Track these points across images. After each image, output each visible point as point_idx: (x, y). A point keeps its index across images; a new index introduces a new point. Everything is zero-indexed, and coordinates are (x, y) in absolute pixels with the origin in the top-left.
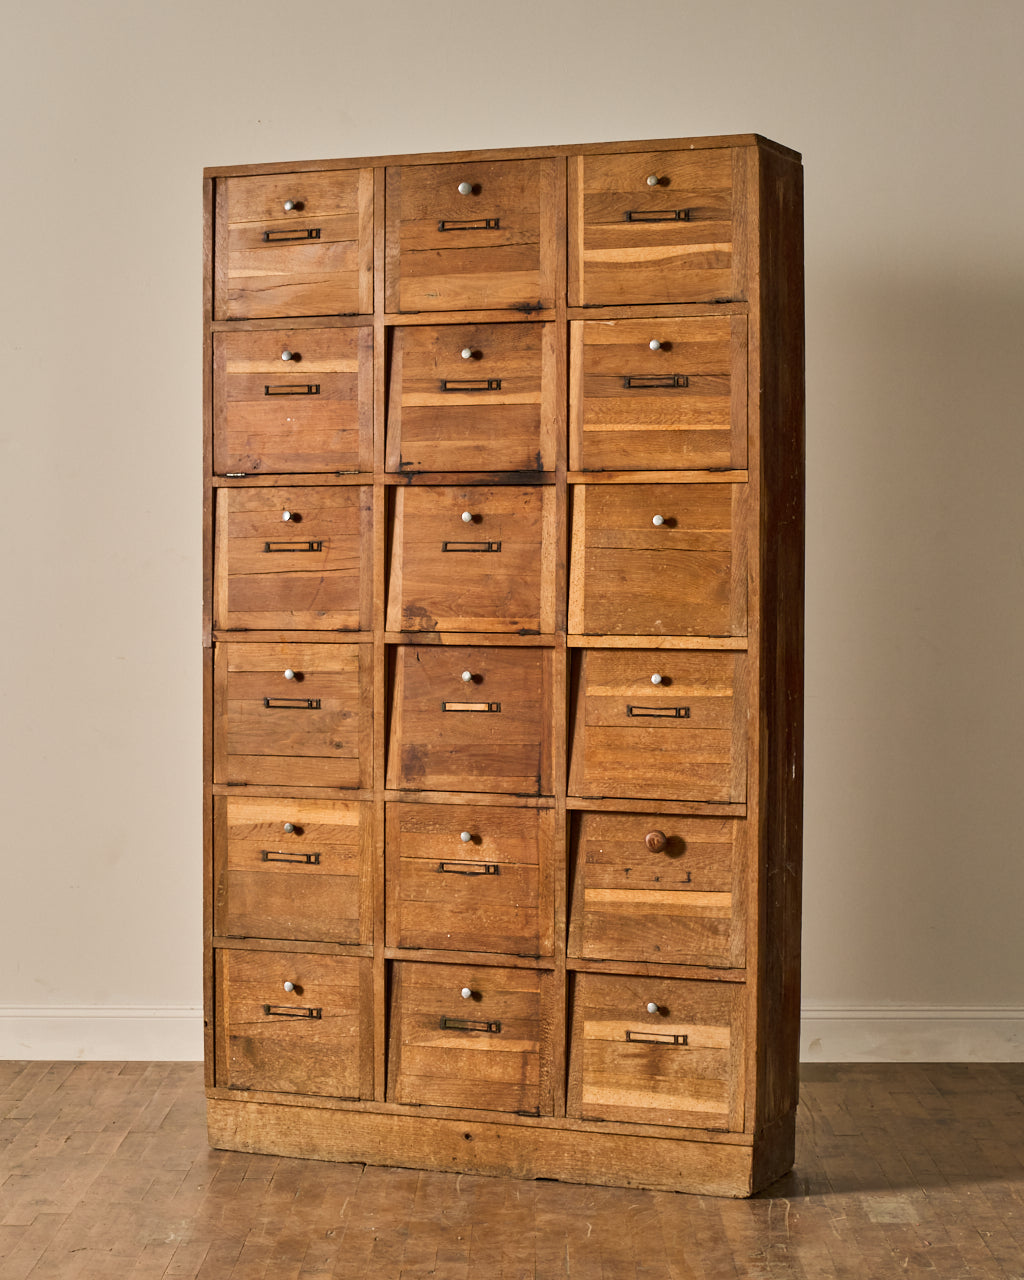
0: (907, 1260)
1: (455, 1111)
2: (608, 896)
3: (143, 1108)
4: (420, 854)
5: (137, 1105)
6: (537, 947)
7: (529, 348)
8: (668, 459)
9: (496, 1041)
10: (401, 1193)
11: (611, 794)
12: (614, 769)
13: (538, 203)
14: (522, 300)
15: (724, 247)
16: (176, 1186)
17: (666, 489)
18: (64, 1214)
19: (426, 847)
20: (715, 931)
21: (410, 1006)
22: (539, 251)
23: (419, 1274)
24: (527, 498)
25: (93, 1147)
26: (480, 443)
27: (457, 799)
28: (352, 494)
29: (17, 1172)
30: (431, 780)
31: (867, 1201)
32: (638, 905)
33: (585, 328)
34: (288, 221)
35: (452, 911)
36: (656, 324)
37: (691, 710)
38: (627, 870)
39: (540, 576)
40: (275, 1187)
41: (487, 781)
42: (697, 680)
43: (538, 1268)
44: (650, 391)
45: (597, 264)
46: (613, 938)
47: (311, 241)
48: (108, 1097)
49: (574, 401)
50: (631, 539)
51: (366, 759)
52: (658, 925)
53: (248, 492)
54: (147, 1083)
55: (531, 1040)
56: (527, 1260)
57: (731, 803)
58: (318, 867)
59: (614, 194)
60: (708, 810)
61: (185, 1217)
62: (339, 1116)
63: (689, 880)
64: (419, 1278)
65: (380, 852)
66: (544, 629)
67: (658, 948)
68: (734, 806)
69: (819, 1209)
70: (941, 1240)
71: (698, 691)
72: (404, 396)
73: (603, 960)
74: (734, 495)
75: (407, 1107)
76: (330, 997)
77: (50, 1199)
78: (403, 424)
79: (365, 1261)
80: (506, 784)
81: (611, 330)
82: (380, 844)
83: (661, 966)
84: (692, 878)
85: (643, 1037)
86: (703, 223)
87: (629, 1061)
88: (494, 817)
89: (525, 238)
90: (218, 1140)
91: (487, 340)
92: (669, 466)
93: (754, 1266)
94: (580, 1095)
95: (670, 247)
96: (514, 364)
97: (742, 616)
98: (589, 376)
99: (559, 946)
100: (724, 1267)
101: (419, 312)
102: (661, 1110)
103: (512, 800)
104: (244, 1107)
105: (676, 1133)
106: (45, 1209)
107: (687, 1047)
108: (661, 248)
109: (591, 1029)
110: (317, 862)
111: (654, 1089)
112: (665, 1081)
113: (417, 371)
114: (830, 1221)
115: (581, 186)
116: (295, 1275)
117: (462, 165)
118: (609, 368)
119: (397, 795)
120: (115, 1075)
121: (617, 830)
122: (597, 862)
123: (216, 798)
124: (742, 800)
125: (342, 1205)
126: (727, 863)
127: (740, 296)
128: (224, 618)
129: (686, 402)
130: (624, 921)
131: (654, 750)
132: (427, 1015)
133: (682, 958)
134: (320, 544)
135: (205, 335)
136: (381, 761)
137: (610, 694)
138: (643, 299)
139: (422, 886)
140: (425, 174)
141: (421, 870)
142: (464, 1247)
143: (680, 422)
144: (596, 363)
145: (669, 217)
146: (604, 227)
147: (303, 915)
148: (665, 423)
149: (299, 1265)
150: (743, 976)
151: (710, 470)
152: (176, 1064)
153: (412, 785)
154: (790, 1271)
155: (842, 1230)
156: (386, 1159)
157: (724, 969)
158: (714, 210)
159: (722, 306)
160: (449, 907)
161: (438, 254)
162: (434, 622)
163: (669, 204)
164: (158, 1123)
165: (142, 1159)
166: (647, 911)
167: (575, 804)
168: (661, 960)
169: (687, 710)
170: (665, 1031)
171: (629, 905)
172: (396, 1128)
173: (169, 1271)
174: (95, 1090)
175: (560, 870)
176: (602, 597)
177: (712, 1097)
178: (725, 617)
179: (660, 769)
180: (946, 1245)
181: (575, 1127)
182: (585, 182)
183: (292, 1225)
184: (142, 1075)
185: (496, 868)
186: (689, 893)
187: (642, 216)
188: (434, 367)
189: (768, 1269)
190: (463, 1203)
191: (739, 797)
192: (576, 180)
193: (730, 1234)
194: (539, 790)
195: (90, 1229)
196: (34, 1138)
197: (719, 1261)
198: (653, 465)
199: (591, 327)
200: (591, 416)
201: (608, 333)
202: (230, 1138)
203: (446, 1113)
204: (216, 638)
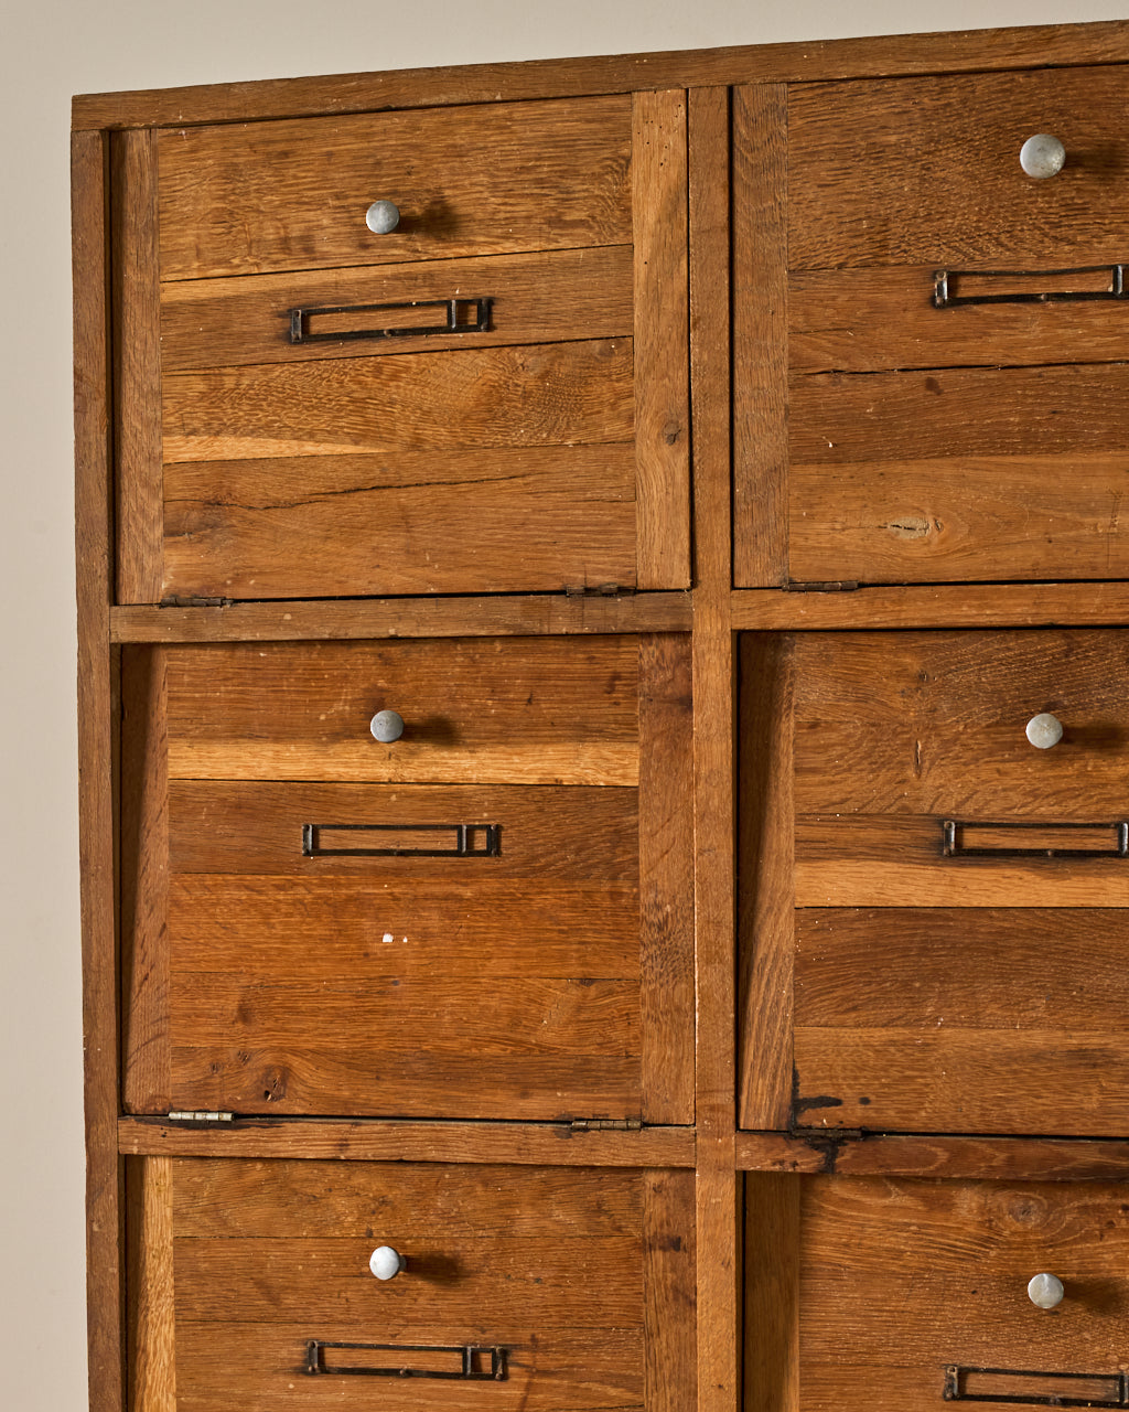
26: (1094, 1040)
28: (612, 1196)
34: (373, 272)
47: (459, 338)
53: (240, 1175)
72: (800, 872)
78: (802, 965)
91: (1108, 684)
101: (862, 585)
113: (857, 787)
117: (1020, 78)
134: (503, 1356)
135: (83, 651)
140: (881, 110)
161: (931, 385)
188: (911, 773)
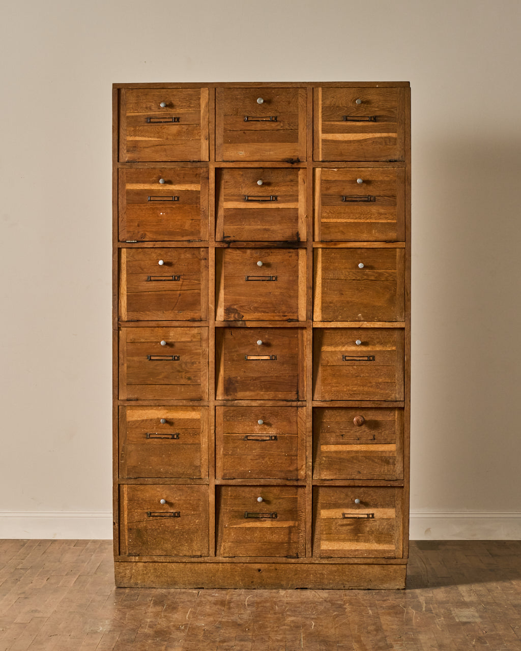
0: (474, 640)
1: (253, 558)
2: (333, 448)
3: (86, 563)
4: (234, 431)
5: (83, 562)
6: (297, 475)
7: (292, 181)
8: (365, 236)
9: (274, 523)
10: (217, 607)
11: (336, 399)
12: (336, 386)
13: (298, 110)
14: (289, 157)
15: (393, 135)
16: (103, 603)
17: (363, 251)
18: (46, 617)
19: (237, 428)
20: (388, 463)
21: (228, 508)
22: (298, 133)
23: (227, 647)
24: (290, 254)
25: (60, 584)
26: (267, 227)
27: (254, 404)
28: (196, 252)
29: (23, 596)
30: (240, 394)
31: (454, 610)
32: (348, 452)
33: (322, 172)
34: (161, 113)
35: (251, 459)
36: (358, 171)
37: (376, 357)
38: (342, 435)
39: (298, 293)
40: (153, 603)
41: (271, 395)
42: (378, 342)
43: (287, 644)
44: (356, 203)
45: (328, 141)
46: (336, 469)
47: (174, 123)
48: (68, 558)
49: (317, 208)
50: (346, 274)
51: (205, 385)
52: (359, 461)
53: (137, 250)
54: (88, 551)
55: (293, 520)
56: (281, 641)
57: (396, 401)
58: (178, 440)
59: (337, 107)
60: (384, 405)
61: (107, 619)
62: (189, 565)
63: (374, 439)
64: (227, 650)
65: (213, 431)
66: (301, 319)
67: (359, 472)
68: (398, 402)
69: (430, 615)
70: (492, 631)
71: (378, 348)
72: (224, 203)
73: (332, 479)
74: (398, 254)
75: (227, 558)
76: (185, 506)
77: (39, 609)
78: (225, 217)
79: (199, 641)
80: (280, 395)
81: (336, 173)
82: (213, 428)
83: (361, 481)
84: (375, 438)
85: (352, 516)
86: (383, 123)
87: (344, 528)
88: (274, 412)
89: (291, 126)
90: (121, 582)
91: (269, 176)
92: (366, 240)
93: (397, 644)
94: (319, 546)
95: (366, 134)
96: (283, 189)
97: (402, 312)
98: (323, 196)
99: (308, 474)
100: (381, 644)
101: (234, 161)
102: (361, 550)
103: (284, 403)
104: (136, 565)
105: (369, 561)
106: (37, 615)
107: (374, 519)
108: (361, 134)
109: (324, 514)
110: (178, 437)
111: (357, 541)
112: (363, 536)
113: (233, 191)
114: (435, 621)
115: (320, 102)
116: (163, 648)
117: (257, 89)
118: (334, 192)
119: (222, 402)
120: (72, 547)
121: (337, 416)
122: (327, 432)
123: (120, 407)
124: (402, 399)
125: (187, 613)
126: (393, 429)
127: (401, 159)
128: (124, 315)
129: (374, 209)
130: (341, 460)
131: (357, 376)
132: (238, 511)
133: (372, 476)
134: (179, 277)
135: (113, 169)
136: (213, 386)
137: (333, 350)
138: (352, 158)
139: (235, 447)
140: (237, 93)
141: (235, 440)
142: (250, 634)
143: (371, 218)
144: (327, 189)
145: (365, 119)
146: (332, 123)
147: (170, 465)
148: (363, 219)
149: (166, 643)
150: (403, 484)
151: (386, 241)
152: (103, 541)
153: (230, 398)
154: (415, 646)
155: (442, 625)
156: (215, 585)
157: (394, 481)
158: (388, 117)
159: (393, 163)
160: (250, 457)
161: (244, 133)
162: (241, 316)
163: (365, 113)
164: (94, 570)
165: (85, 589)
166: (353, 455)
167: (316, 404)
168: (361, 478)
169: (374, 357)
170: (362, 512)
171: (344, 452)
172: (220, 569)
173: (99, 646)
174: (62, 555)
175: (309, 436)
176: (331, 303)
177: (387, 542)
178: (394, 312)
179: (360, 386)
180: (494, 633)
181: (317, 562)
182: (322, 101)
183: (162, 623)
184: (86, 546)
185: (276, 437)
186: (374, 445)
187: (351, 118)
188: (241, 189)
189: (404, 645)
190: (249, 612)
191: (400, 398)
192: (318, 99)
193: (384, 627)
194: (298, 398)
195: (59, 625)
196: (31, 578)
197: (380, 641)
198: (357, 239)
199: (325, 171)
200: (325, 215)
201: (334, 174)
202: (127, 581)
203: (248, 560)
204: (121, 325)
